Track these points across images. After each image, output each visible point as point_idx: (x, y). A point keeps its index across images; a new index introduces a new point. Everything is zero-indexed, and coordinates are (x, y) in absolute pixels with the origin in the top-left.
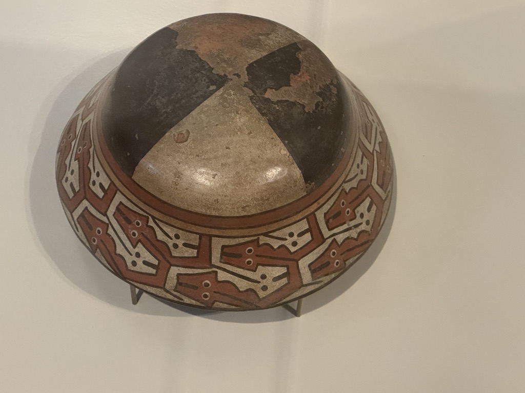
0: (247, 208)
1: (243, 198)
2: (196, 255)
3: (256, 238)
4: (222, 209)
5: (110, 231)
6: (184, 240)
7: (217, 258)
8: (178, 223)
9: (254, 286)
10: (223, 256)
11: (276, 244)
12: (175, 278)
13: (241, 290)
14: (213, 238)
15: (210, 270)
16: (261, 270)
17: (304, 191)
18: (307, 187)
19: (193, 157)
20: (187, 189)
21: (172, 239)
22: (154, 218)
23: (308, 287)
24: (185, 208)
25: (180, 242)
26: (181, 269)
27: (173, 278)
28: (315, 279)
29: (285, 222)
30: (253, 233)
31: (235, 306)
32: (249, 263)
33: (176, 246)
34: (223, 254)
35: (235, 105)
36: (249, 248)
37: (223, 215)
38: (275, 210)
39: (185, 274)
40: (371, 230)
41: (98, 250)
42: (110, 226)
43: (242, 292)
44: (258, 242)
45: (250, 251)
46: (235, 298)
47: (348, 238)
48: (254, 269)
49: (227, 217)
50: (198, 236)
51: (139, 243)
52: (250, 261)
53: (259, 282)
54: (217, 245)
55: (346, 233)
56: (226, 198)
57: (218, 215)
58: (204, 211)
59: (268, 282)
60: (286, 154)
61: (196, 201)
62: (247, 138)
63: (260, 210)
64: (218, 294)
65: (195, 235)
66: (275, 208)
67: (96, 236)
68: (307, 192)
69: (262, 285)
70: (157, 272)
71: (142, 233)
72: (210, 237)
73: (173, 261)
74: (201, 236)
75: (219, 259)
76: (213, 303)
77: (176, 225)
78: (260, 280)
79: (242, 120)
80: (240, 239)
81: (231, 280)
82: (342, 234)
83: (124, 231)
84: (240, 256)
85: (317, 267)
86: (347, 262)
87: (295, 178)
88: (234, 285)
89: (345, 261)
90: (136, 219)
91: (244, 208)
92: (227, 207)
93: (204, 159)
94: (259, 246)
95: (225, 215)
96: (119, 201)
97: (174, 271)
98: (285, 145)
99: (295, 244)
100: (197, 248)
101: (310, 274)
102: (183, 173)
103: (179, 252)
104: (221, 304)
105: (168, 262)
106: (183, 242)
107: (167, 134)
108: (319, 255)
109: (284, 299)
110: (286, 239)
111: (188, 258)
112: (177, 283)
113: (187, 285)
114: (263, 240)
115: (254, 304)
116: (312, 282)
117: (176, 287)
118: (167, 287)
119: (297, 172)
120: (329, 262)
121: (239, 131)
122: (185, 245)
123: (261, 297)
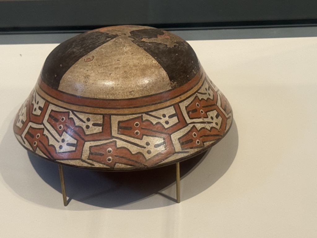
0: (133, 92)
1: (129, 85)
2: (101, 131)
3: (140, 115)
4: (116, 93)
5: (46, 132)
6: (93, 121)
7: (115, 131)
8: (88, 109)
9: (142, 150)
10: (119, 129)
11: (154, 121)
12: (88, 150)
13: (133, 153)
14: (112, 116)
15: (111, 140)
16: (146, 139)
17: (170, 86)
18: (171, 84)
19: (97, 67)
20: (93, 84)
21: (85, 122)
22: (73, 111)
23: (179, 154)
24: (93, 97)
25: (90, 124)
26: (92, 142)
27: (87, 151)
28: (184, 149)
29: (159, 106)
30: (139, 112)
31: (130, 165)
32: (137, 133)
33: (88, 127)
34: (119, 128)
35: (123, 43)
36: (136, 123)
37: (117, 99)
38: (152, 95)
39: (95, 146)
40: (220, 129)
41: (38, 148)
42: (45, 129)
43: (134, 155)
44: (142, 119)
45: (137, 125)
46: (129, 160)
47: (203, 128)
48: (141, 138)
49: (120, 100)
50: (102, 116)
51: (64, 132)
52: (138, 132)
53: (145, 148)
54: (115, 121)
55: (202, 124)
56: (119, 86)
57: (113, 98)
58: (105, 97)
59: (151, 148)
60: (156, 63)
61: (99, 90)
62: (131, 56)
63: (142, 95)
64: (117, 157)
65: (100, 115)
66: (151, 94)
67: (36, 140)
68: (172, 87)
69: (147, 150)
70: (76, 149)
71: (66, 125)
72: (110, 115)
73: (86, 139)
74: (104, 116)
75: (117, 132)
76: (115, 165)
77: (87, 111)
78: (145, 146)
79: (127, 49)
80: (130, 116)
81: (126, 146)
82: (199, 124)
83: (54, 128)
84: (131, 128)
85: (184, 141)
86: (205, 144)
87: (163, 76)
88: (128, 150)
89: (203, 142)
90: (62, 117)
91: (130, 92)
92: (119, 92)
93: (103, 67)
94: (143, 122)
95: (118, 98)
96: (51, 110)
97: (88, 145)
98: (155, 59)
99: (167, 123)
100: (102, 125)
101: (180, 145)
102: (90, 75)
103: (90, 131)
104: (120, 165)
105: (83, 139)
106: (93, 123)
107: (80, 60)
108: (185, 133)
109: (164, 160)
110: (161, 119)
111: (96, 133)
112: (89, 154)
113: (96, 154)
114: (145, 117)
115: (143, 163)
116: (182, 151)
117: (89, 157)
118: (83, 158)
119: (164, 73)
120: (192, 139)
121: (125, 53)
122: (94, 125)
123: (147, 159)
